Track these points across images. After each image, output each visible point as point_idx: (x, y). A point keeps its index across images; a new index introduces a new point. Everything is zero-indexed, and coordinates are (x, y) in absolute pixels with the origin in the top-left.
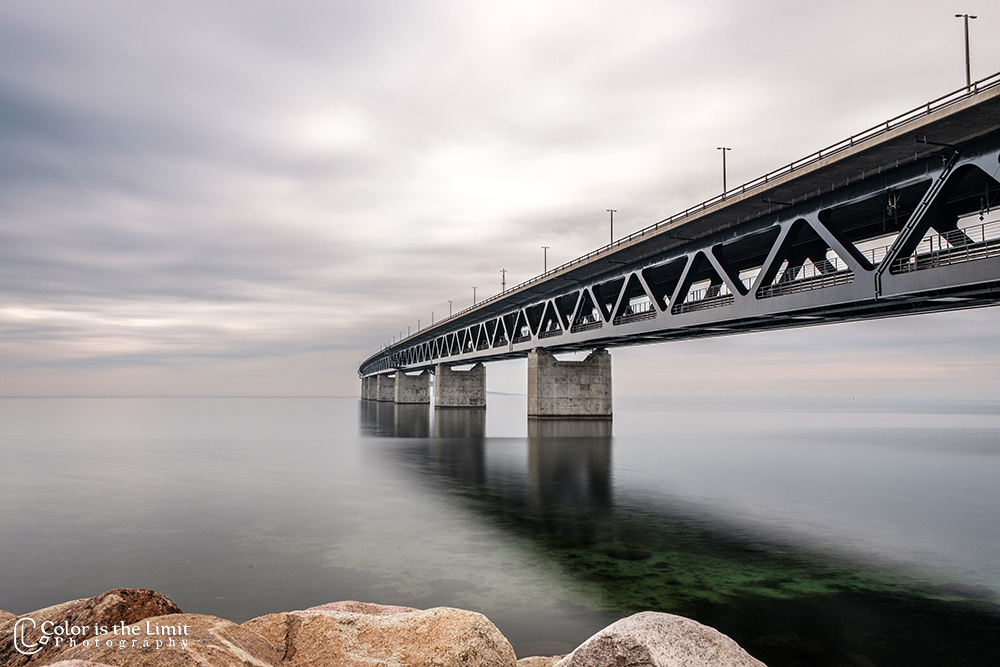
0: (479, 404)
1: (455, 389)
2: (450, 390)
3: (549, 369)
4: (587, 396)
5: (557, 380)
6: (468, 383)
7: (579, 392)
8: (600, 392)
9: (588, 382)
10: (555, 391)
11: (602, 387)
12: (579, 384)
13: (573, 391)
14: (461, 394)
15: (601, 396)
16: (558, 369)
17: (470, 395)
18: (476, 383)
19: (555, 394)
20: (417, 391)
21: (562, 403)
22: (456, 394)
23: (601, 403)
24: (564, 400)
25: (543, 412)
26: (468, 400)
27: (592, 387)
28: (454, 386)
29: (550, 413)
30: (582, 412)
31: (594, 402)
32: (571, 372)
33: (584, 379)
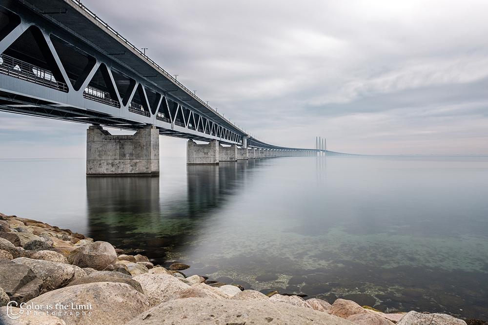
0: (233, 160)
1: (223, 154)
3: (192, 147)
4: (207, 157)
5: (195, 151)
6: (229, 152)
10: (195, 155)
11: (213, 153)
12: (204, 152)
13: (201, 155)
14: (226, 156)
15: (212, 157)
16: (196, 147)
18: (232, 152)
19: (195, 156)
20: (242, 155)
21: (197, 159)
22: (224, 156)
23: (212, 159)
24: (199, 158)
27: (209, 154)
29: (192, 163)
30: (205, 163)
31: (210, 159)
32: (201, 148)
33: (206, 151)
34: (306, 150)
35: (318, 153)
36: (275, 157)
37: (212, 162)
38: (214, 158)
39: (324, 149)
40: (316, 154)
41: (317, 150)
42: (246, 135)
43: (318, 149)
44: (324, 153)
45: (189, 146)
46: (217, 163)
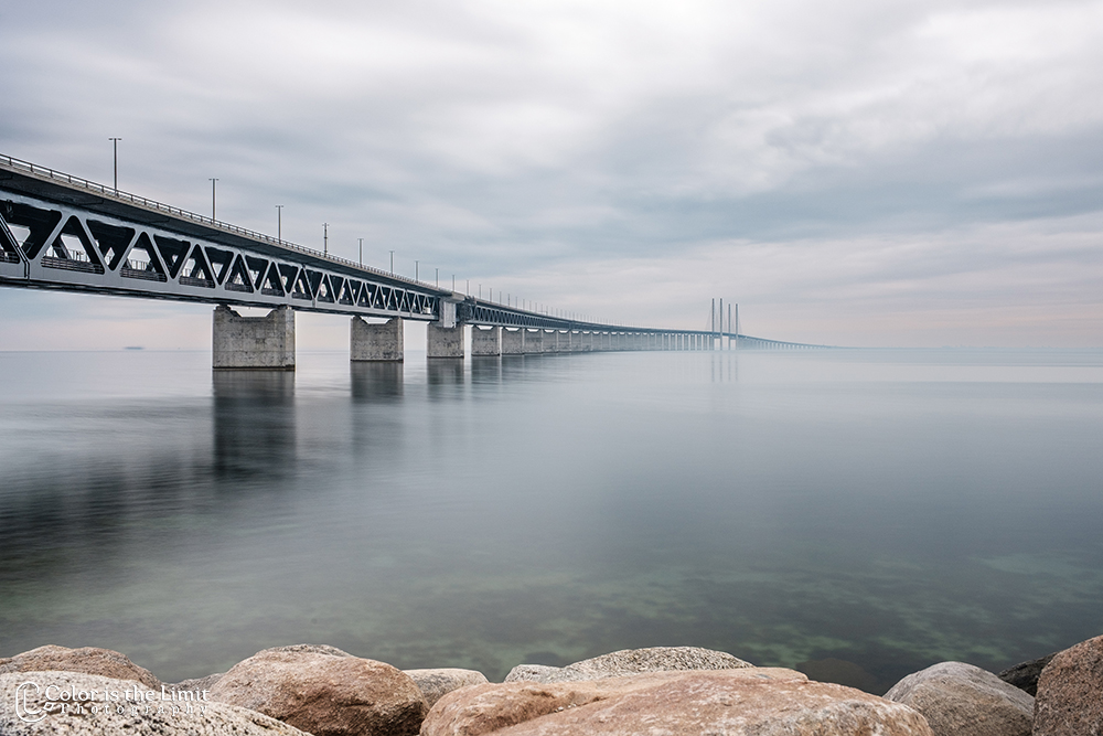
2: (362, 343)
4: (262, 349)
5: (233, 335)
6: (381, 336)
7: (254, 345)
8: (275, 345)
9: (263, 336)
11: (277, 341)
12: (255, 338)
13: (249, 344)
14: (375, 348)
15: (275, 349)
16: (234, 324)
17: (383, 348)
19: (231, 348)
21: (238, 355)
22: (369, 348)
23: (276, 356)
24: (243, 353)
25: (219, 364)
26: (381, 354)
27: (268, 341)
28: (367, 339)
29: (225, 365)
30: (257, 364)
31: (269, 354)
32: (247, 327)
33: (260, 334)
34: (682, 332)
35: (717, 341)
36: (587, 351)
37: (275, 364)
38: (281, 353)
39: (733, 332)
40: (712, 343)
41: (714, 335)
42: (448, 295)
43: (717, 330)
44: (733, 342)
45: (217, 321)
46: (287, 366)
